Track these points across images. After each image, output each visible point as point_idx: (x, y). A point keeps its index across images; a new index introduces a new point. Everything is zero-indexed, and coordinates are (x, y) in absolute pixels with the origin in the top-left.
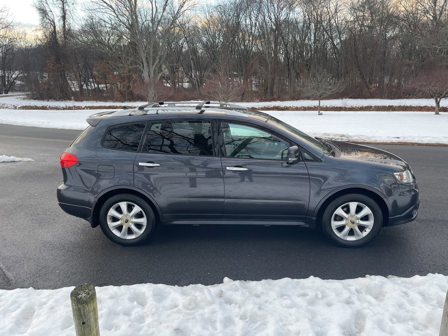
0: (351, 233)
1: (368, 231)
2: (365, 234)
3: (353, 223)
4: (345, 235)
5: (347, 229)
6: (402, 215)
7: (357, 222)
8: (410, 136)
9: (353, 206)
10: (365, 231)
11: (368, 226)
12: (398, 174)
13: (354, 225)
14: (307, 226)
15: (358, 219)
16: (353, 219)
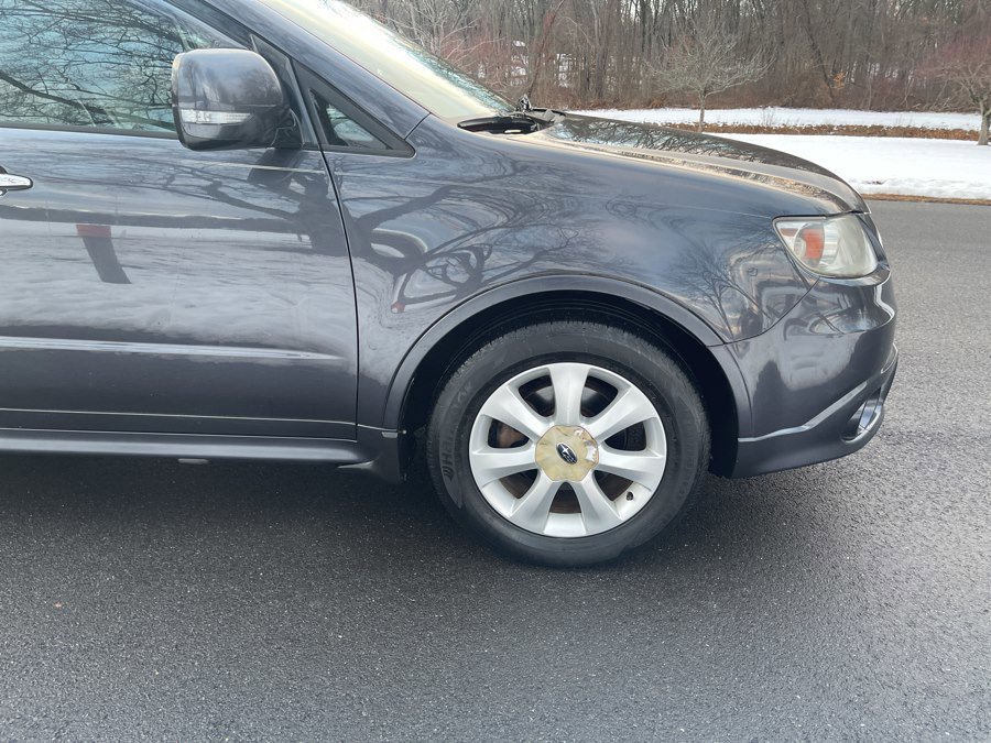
0: (566, 500)
1: (642, 495)
2: (626, 509)
3: (570, 458)
4: (536, 514)
5: (544, 486)
6: (805, 427)
7: (590, 457)
8: (910, 180)
9: (569, 381)
10: (630, 496)
11: (639, 475)
12: (799, 225)
13: (576, 469)
14: (367, 465)
15: (592, 442)
16: (572, 444)
